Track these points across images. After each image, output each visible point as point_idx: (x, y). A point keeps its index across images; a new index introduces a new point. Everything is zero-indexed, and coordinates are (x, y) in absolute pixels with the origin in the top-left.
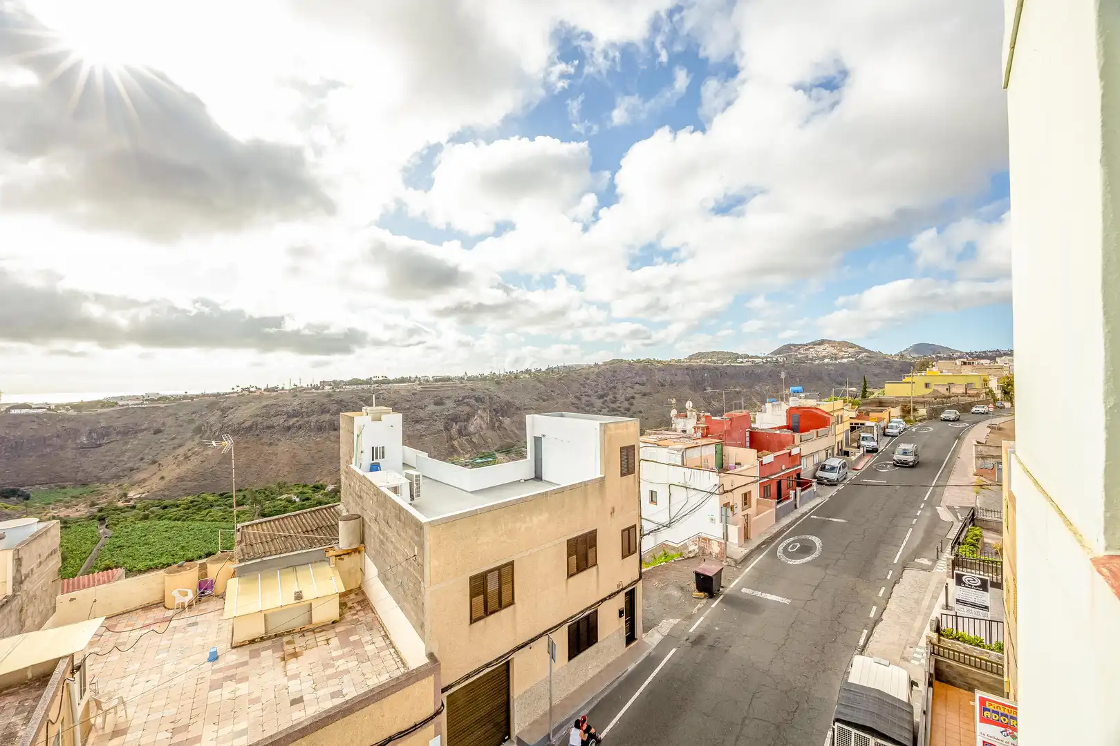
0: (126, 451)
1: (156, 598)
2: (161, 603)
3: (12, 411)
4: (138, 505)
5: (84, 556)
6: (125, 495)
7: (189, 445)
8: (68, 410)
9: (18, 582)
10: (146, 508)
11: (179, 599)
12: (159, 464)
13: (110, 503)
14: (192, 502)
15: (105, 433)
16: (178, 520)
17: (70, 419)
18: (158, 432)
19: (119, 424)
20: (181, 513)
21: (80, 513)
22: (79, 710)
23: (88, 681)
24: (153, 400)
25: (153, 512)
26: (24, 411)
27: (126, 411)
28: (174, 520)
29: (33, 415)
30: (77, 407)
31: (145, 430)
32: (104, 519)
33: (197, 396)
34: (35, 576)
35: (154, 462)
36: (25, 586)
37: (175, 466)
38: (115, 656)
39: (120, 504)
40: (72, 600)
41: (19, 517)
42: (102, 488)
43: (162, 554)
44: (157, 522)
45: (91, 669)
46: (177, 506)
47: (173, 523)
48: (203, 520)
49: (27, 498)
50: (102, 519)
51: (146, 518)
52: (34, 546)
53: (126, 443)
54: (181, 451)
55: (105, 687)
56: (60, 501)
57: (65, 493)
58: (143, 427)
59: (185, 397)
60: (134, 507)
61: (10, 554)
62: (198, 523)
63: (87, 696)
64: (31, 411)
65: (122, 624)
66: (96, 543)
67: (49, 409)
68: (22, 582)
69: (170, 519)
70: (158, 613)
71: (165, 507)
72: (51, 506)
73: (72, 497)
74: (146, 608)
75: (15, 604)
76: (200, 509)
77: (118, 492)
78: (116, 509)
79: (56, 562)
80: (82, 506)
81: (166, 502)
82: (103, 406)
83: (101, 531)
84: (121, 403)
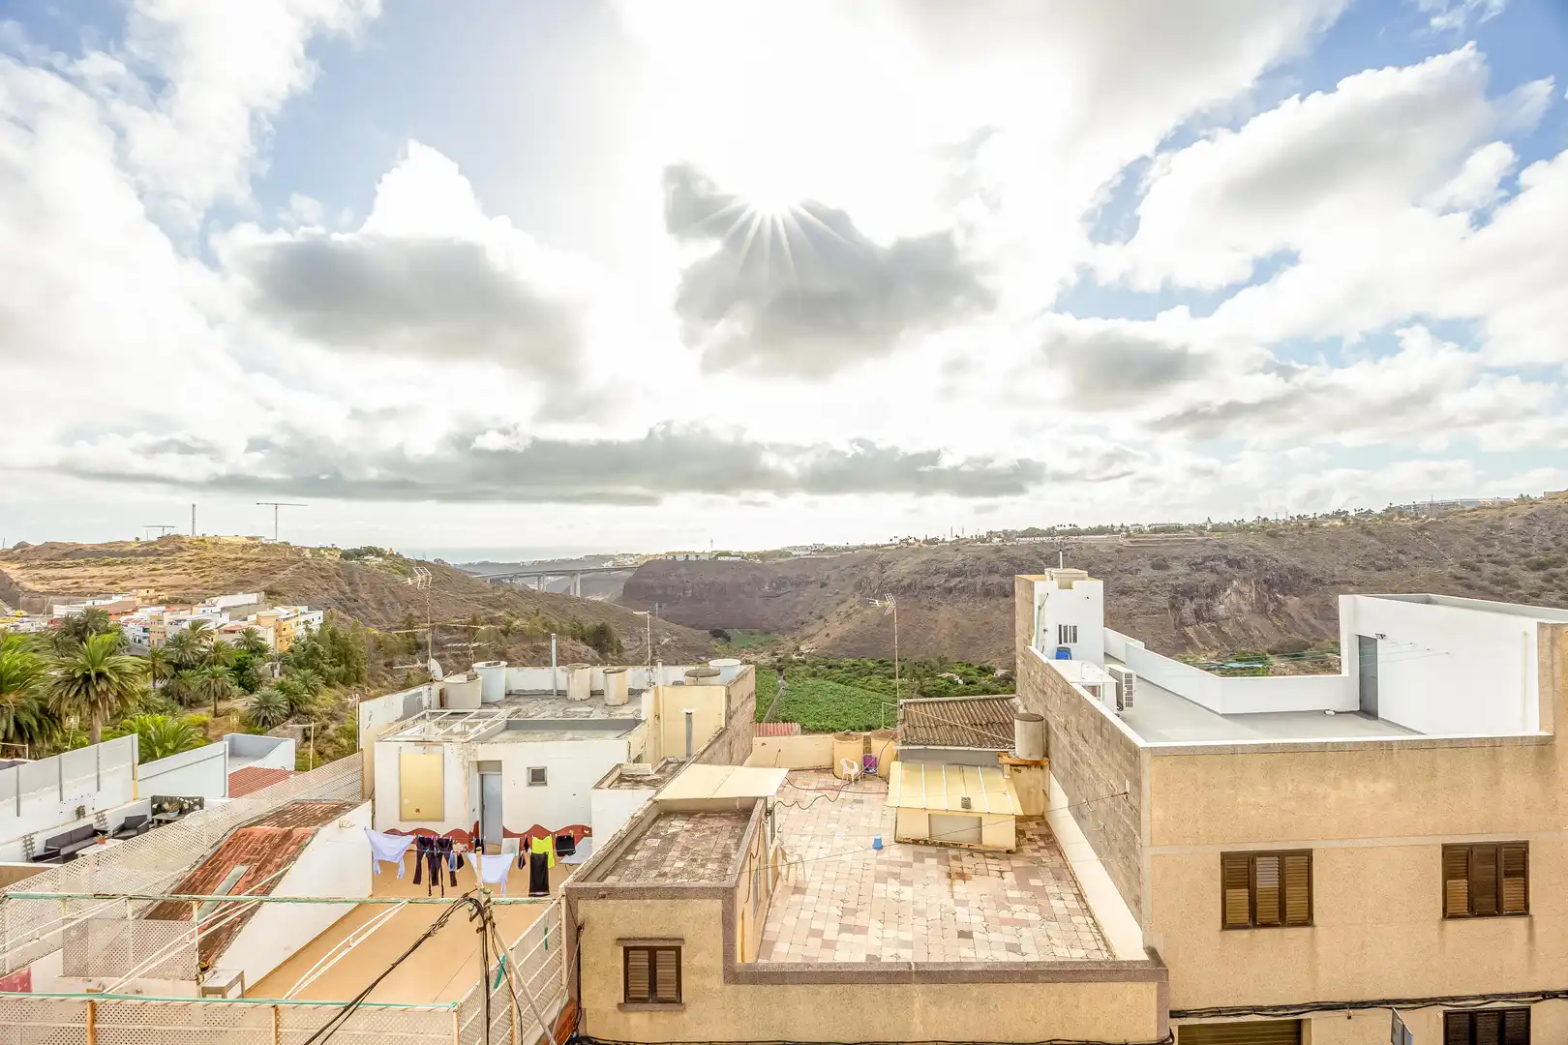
0: (798, 603)
1: (825, 762)
2: (830, 769)
3: (720, 558)
4: (808, 661)
5: (767, 704)
6: (798, 648)
7: (851, 601)
8: (756, 559)
9: (729, 717)
10: (813, 665)
11: (847, 771)
12: (825, 620)
13: (787, 655)
14: (853, 665)
15: (781, 583)
16: (842, 683)
17: (757, 568)
18: (823, 585)
19: (793, 574)
20: (843, 676)
21: (764, 661)
22: (771, 853)
23: (777, 826)
24: (819, 551)
25: (820, 671)
26: (727, 558)
27: (800, 562)
28: (839, 682)
29: (732, 562)
30: (762, 556)
31: (814, 581)
32: (782, 670)
33: (858, 548)
34: (739, 713)
35: (820, 618)
36: (733, 722)
37: (837, 624)
38: (795, 811)
39: (794, 657)
40: (763, 744)
41: (724, 657)
42: (781, 639)
43: (827, 717)
44: (824, 682)
45: (779, 818)
46: (841, 668)
47: (837, 686)
48: (863, 688)
49: (728, 639)
50: (780, 670)
51: (814, 675)
52: (738, 685)
53: (798, 595)
54: (843, 608)
55: (790, 841)
56: (750, 646)
57: (754, 639)
58: (812, 579)
59: (847, 549)
60: (804, 662)
61: (724, 689)
62: (858, 690)
63: (776, 842)
64: (732, 559)
65: (801, 778)
66: (776, 692)
67: (743, 557)
68: (731, 718)
69: (834, 680)
70: (827, 779)
71: (830, 667)
72: (745, 650)
73: (759, 644)
74: (818, 770)
75: (726, 738)
76: (860, 675)
77: (792, 644)
78: (791, 662)
79: (752, 705)
80: (765, 654)
81: (831, 662)
82: (780, 556)
83: (780, 682)
84: (794, 553)
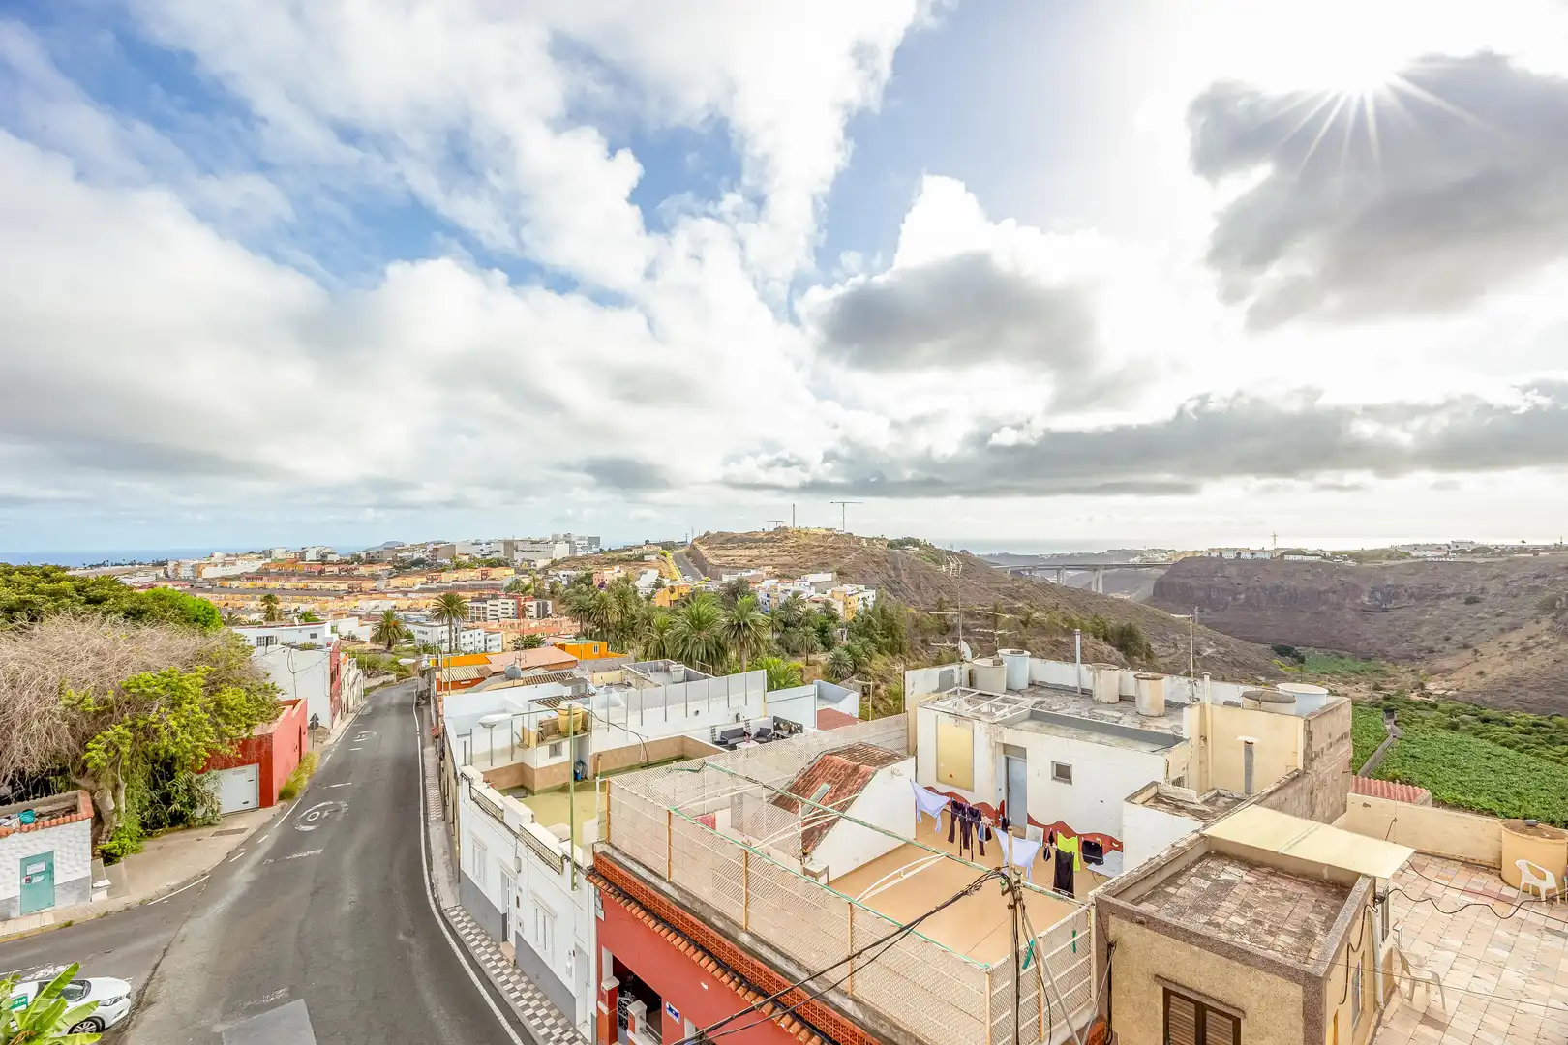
0: (1423, 622)
1: (1488, 857)
2: (1495, 868)
3: (1286, 557)
4: (1442, 706)
5: (1369, 751)
6: (1422, 686)
7: (1530, 628)
8: (1345, 559)
9: (1310, 758)
10: (1452, 713)
11: (1530, 880)
12: (1476, 651)
13: (1400, 692)
14: (1535, 725)
15: (1392, 594)
16: (1510, 747)
17: (1349, 571)
18: (1471, 601)
19: (1413, 582)
20: (1512, 737)
21: (1362, 695)
22: (1382, 954)
23: (1391, 923)
24: (1463, 552)
25: (1466, 722)
26: (1298, 558)
27: (1422, 566)
28: (1504, 745)
29: (1307, 563)
30: (1357, 556)
31: (1453, 595)
32: (1392, 711)
33: (1546, 549)
34: (1325, 758)
35: (1466, 647)
36: (1316, 765)
37: (1502, 659)
38: (1424, 910)
39: (1414, 697)
40: (1365, 805)
41: (1294, 681)
42: (1389, 668)
43: (1480, 791)
44: (1473, 740)
45: (1397, 909)
46: (1508, 725)
47: (1500, 750)
48: (1558, 762)
49: (1302, 660)
50: (1389, 711)
51: (1454, 727)
52: (1325, 720)
53: (1423, 612)
54: (1515, 637)
55: (1415, 948)
56: (1338, 673)
57: (1343, 665)
58: (1448, 591)
59: (1522, 549)
60: (1434, 707)
61: (1300, 723)
62: (1547, 764)
63: (1390, 941)
64: (1306, 558)
65: (1433, 869)
66: (1381, 740)
67: (1324, 557)
68: (1312, 760)
69: (1494, 741)
70: (1490, 882)
71: (1486, 720)
72: (1326, 677)
73: (1352, 671)
74: (1470, 864)
75: (1306, 782)
76: (1552, 741)
77: (1411, 679)
78: (1409, 703)
79: (1346, 750)
80: (1362, 686)
81: (1488, 712)
82: (1389, 558)
83: (1388, 727)
84: (1414, 554)
